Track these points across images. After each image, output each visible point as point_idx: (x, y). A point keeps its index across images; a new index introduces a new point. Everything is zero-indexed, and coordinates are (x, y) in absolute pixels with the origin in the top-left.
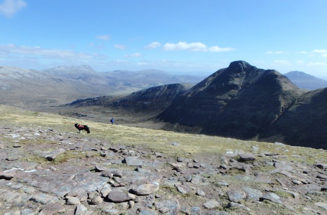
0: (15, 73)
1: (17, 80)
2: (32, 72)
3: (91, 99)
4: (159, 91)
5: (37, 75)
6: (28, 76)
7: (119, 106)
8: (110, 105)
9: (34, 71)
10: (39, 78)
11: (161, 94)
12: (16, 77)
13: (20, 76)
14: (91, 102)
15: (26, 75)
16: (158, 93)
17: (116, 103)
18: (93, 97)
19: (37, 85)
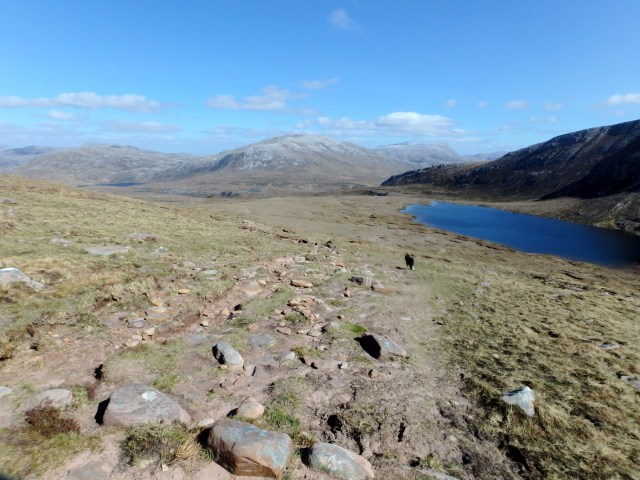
0: (317, 144)
1: (318, 153)
2: (344, 146)
3: (413, 172)
4: (581, 145)
5: (351, 149)
6: (336, 149)
7: (467, 182)
8: (449, 181)
9: (348, 144)
10: (352, 153)
11: (586, 150)
12: (317, 149)
13: (324, 148)
14: (412, 177)
15: (332, 148)
16: (574, 150)
17: (462, 177)
18: (416, 170)
19: (345, 163)
